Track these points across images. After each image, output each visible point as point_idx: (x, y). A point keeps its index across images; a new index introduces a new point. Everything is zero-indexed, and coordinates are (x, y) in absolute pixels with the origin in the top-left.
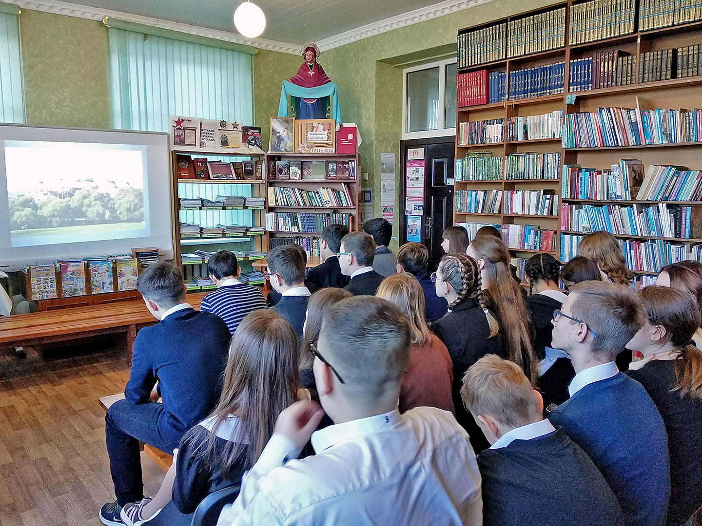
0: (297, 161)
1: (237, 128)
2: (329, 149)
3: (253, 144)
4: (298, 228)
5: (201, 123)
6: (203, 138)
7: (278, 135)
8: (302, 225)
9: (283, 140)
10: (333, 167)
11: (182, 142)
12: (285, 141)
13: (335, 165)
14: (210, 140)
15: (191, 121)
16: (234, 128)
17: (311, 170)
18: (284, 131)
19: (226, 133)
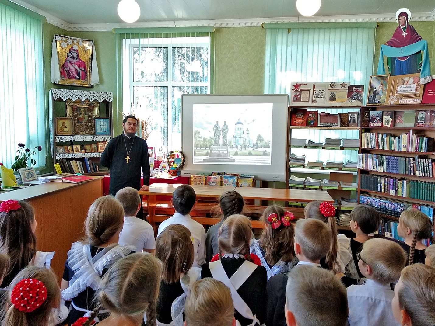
0: (389, 111)
1: (345, 87)
2: (416, 99)
3: (355, 99)
4: (383, 168)
5: (314, 86)
6: (315, 96)
7: (375, 90)
8: (387, 166)
9: (378, 94)
10: (422, 116)
11: (299, 100)
12: (380, 95)
13: (425, 114)
14: (320, 97)
15: (306, 84)
16: (342, 87)
17: (403, 119)
18: (380, 87)
19: (334, 92)
